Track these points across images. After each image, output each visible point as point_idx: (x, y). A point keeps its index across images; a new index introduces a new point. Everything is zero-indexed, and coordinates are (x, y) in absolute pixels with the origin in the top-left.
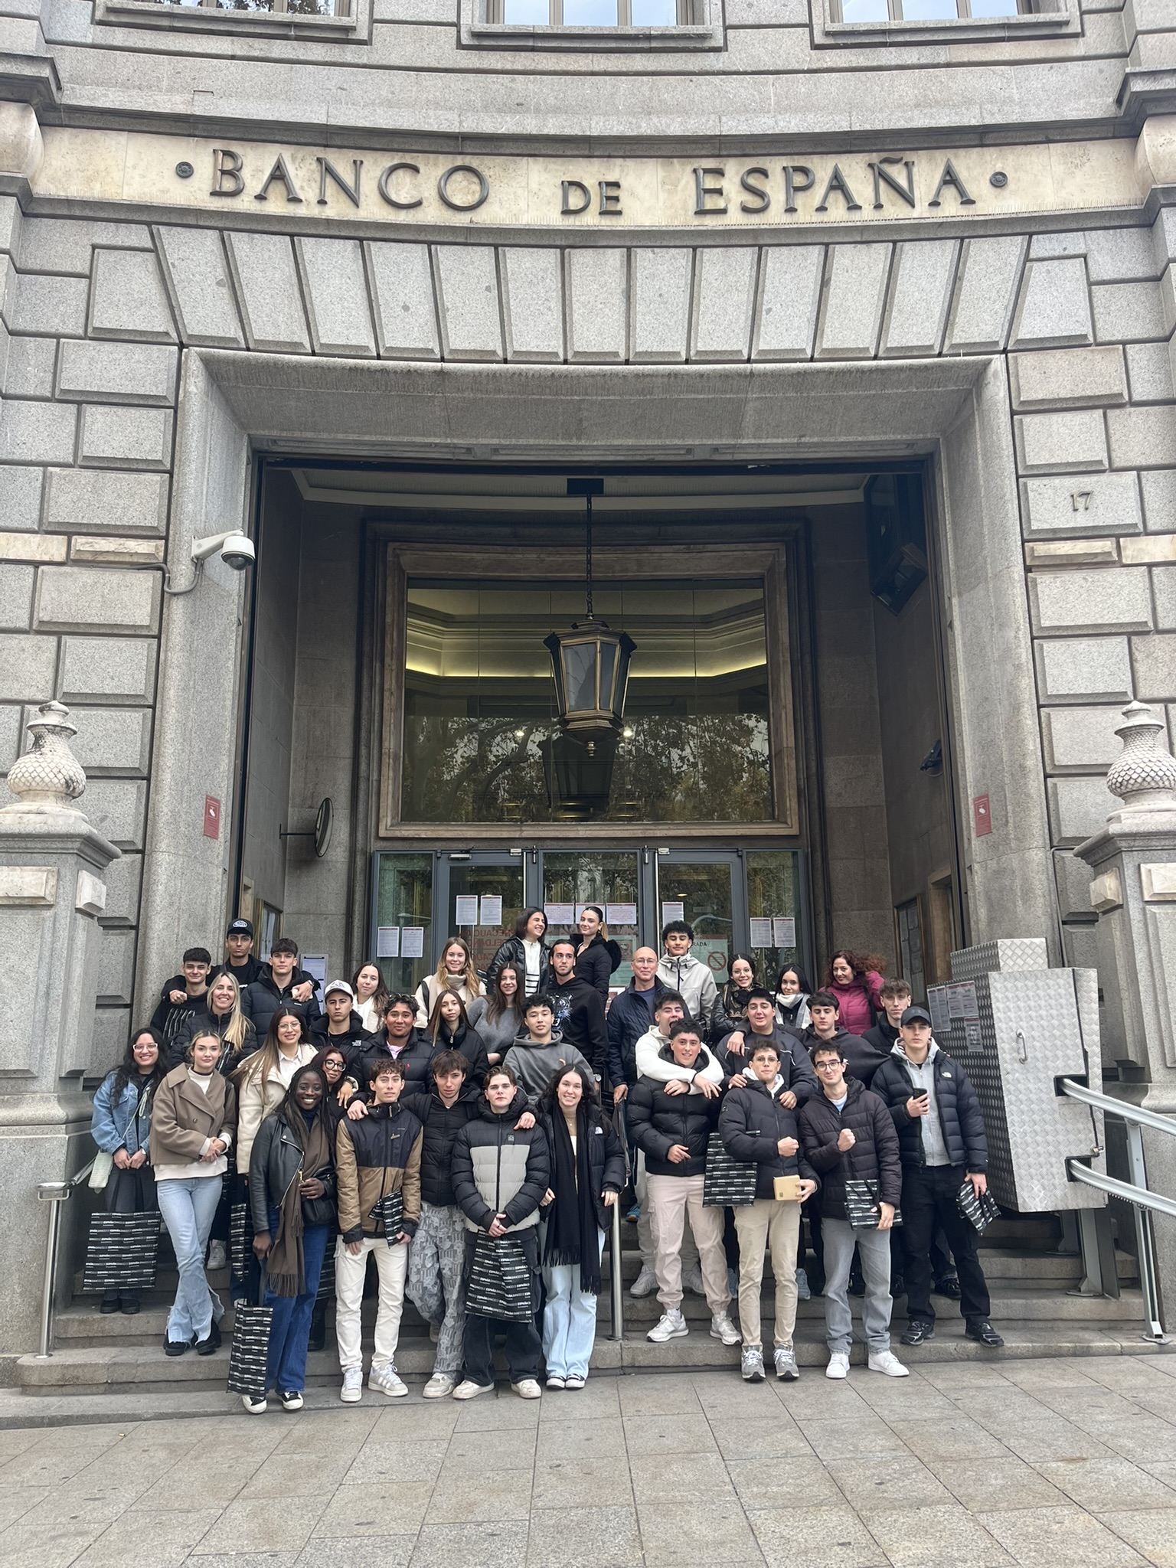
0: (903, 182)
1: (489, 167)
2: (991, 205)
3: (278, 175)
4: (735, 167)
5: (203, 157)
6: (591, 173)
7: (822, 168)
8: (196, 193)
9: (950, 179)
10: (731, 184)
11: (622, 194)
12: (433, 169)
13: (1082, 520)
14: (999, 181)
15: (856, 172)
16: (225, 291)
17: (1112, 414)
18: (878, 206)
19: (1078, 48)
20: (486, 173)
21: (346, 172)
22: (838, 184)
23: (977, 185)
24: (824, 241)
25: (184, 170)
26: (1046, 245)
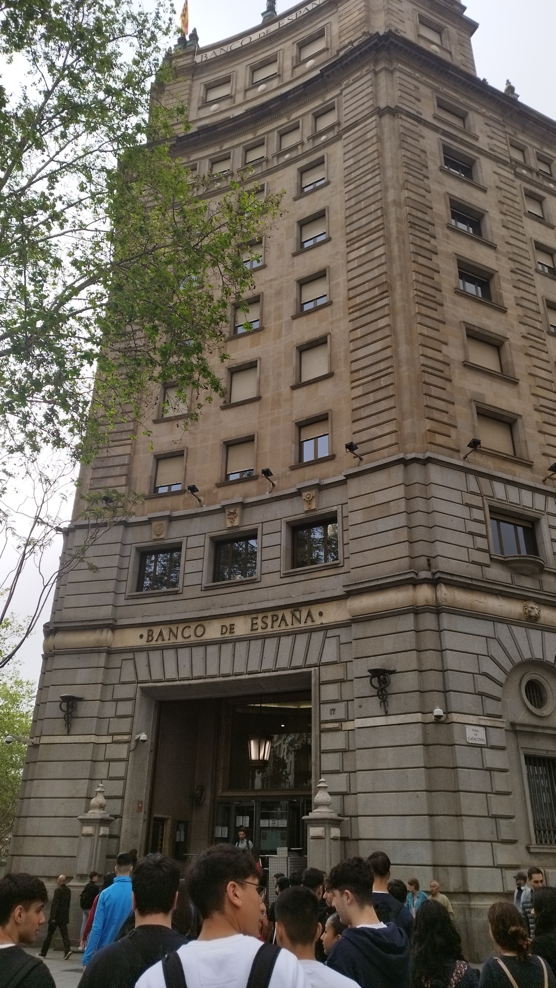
0: (298, 617)
1: (205, 623)
2: (318, 621)
3: (161, 634)
4: (260, 616)
5: (144, 632)
6: (227, 622)
7: (280, 614)
8: (143, 642)
9: (309, 615)
10: (259, 621)
11: (235, 627)
12: (193, 626)
13: (333, 717)
14: (321, 614)
15: (288, 614)
16: (147, 668)
17: (343, 684)
18: (292, 624)
19: (342, 570)
20: (205, 625)
21: (175, 631)
22: (283, 619)
23: (315, 615)
24: (279, 636)
25: (141, 636)
26: (330, 633)
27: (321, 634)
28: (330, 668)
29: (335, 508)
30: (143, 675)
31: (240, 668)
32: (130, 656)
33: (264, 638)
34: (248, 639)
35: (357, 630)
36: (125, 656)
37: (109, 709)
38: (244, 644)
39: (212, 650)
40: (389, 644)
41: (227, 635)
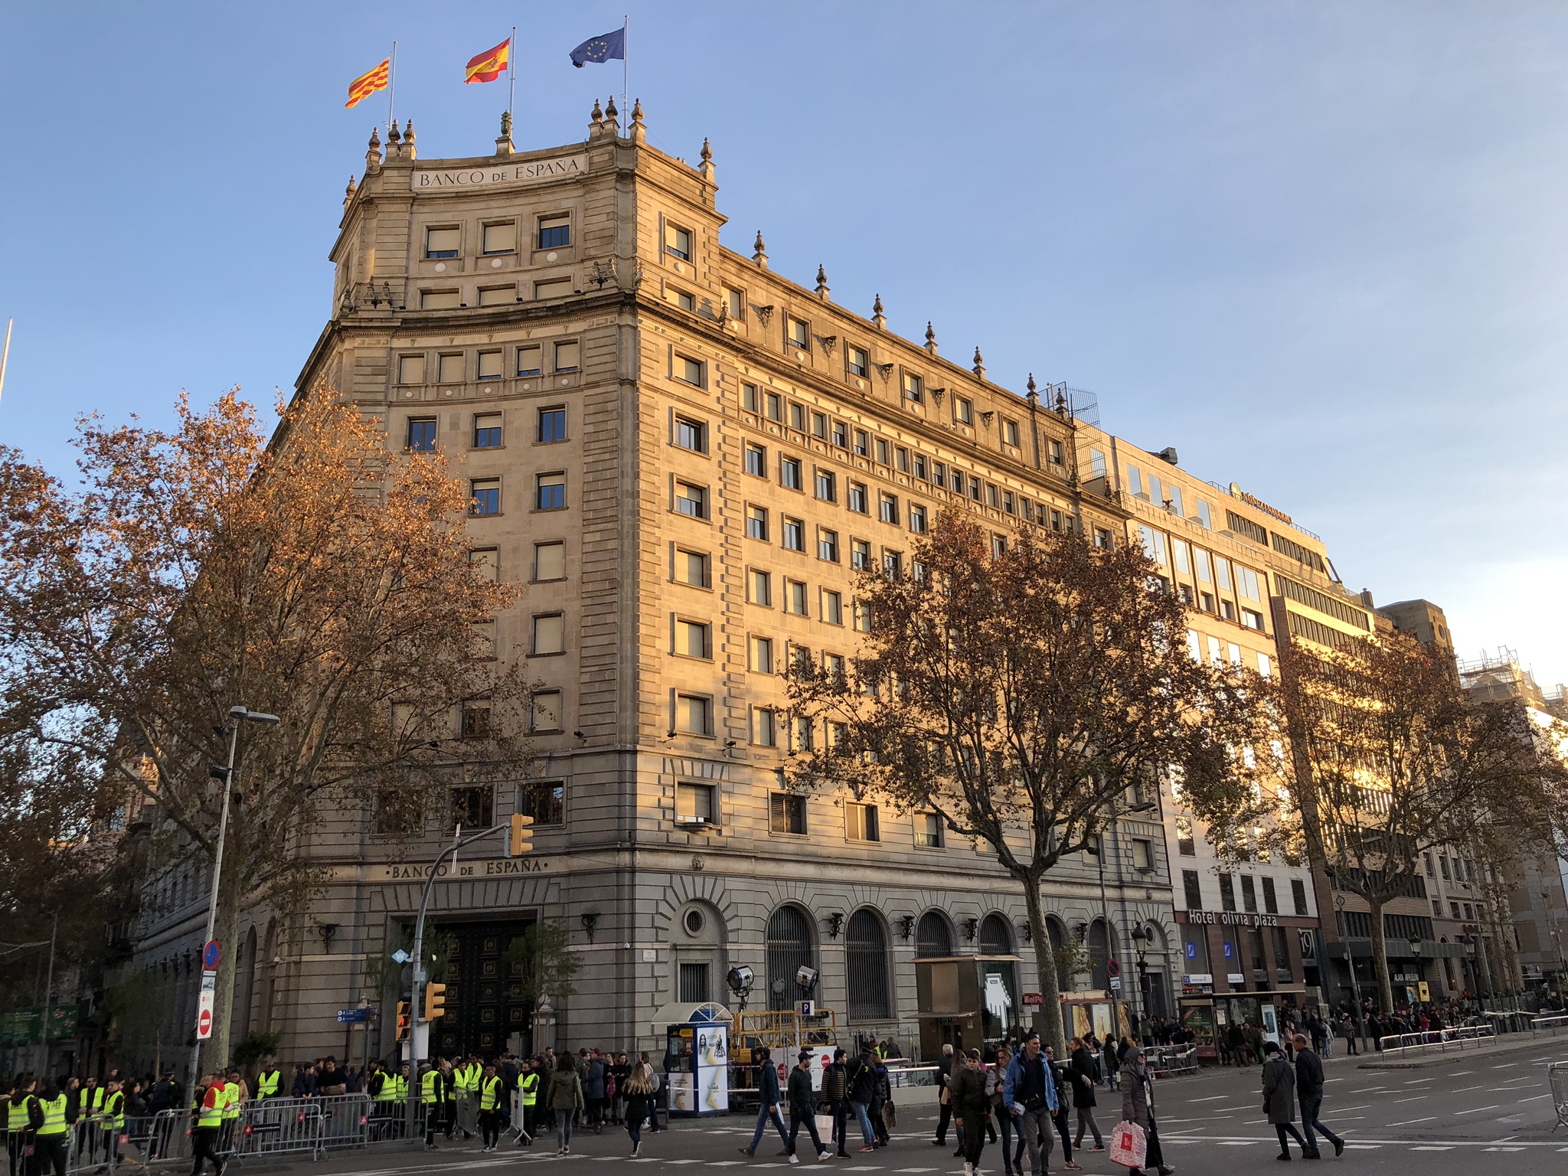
0: (527, 865)
2: (545, 871)
3: (406, 871)
4: (495, 862)
5: (390, 869)
6: (466, 865)
7: (512, 862)
8: (389, 878)
9: (536, 865)
10: (494, 866)
11: (473, 869)
14: (546, 865)
15: (519, 863)
16: (395, 900)
18: (522, 871)
19: (564, 832)
20: (446, 866)
21: (418, 869)
22: (515, 865)
23: (542, 866)
24: (512, 879)
25: (388, 873)
26: (553, 880)
27: (546, 881)
28: (551, 908)
29: (561, 779)
30: (392, 906)
31: (477, 903)
32: (379, 889)
33: (499, 880)
34: (486, 881)
35: (574, 882)
36: (374, 889)
37: (363, 933)
38: (482, 885)
39: (454, 887)
40: (596, 894)
41: (466, 876)
